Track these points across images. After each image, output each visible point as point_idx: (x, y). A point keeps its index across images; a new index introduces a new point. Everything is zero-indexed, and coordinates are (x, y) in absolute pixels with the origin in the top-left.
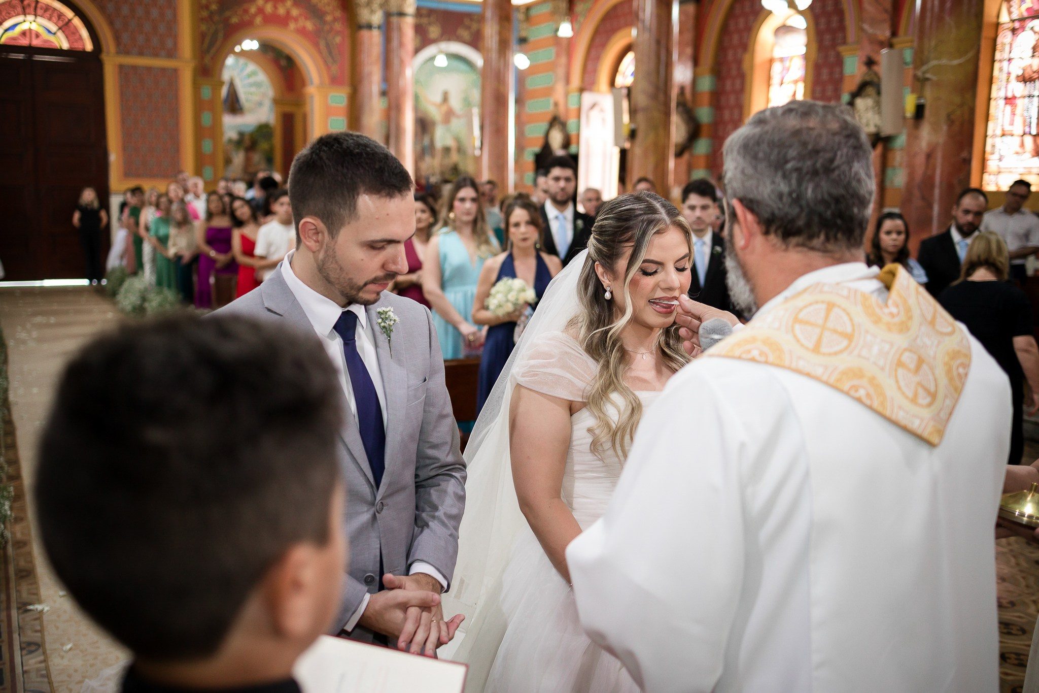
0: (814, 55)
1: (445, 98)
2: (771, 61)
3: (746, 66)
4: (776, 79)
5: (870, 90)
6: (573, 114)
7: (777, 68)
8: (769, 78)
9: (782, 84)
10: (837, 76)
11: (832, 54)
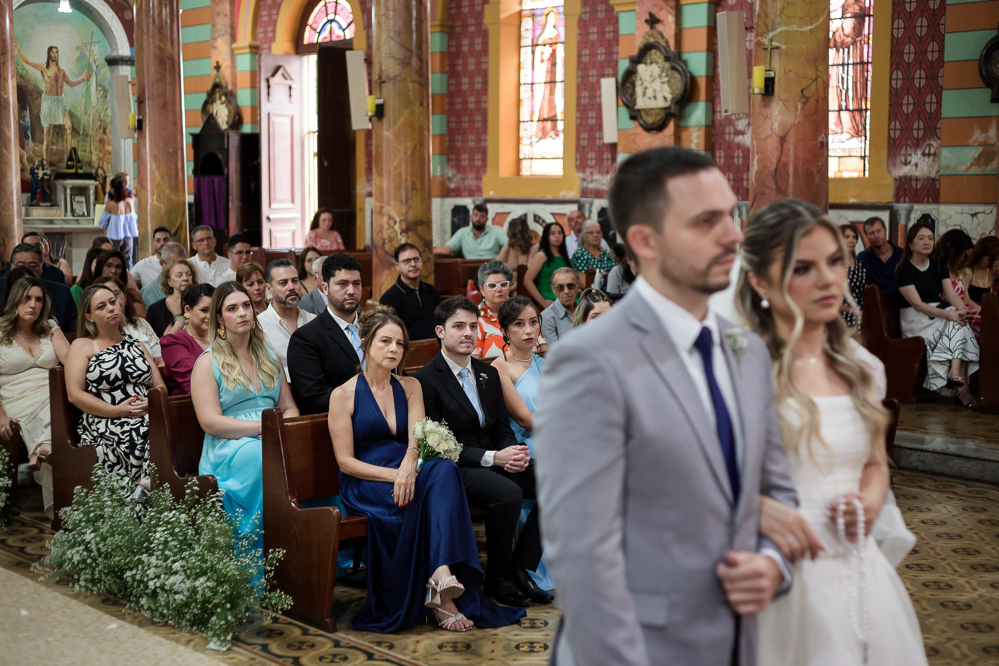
0: (577, 8)
1: (52, 56)
2: (520, 15)
3: (487, 20)
4: (526, 41)
5: (655, 54)
6: (244, 81)
7: (527, 23)
8: (519, 37)
9: (534, 45)
10: (610, 36)
11: (601, 7)
